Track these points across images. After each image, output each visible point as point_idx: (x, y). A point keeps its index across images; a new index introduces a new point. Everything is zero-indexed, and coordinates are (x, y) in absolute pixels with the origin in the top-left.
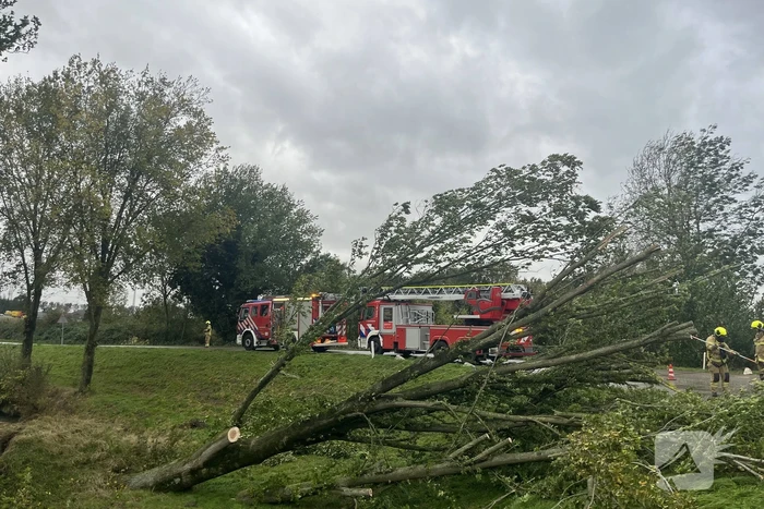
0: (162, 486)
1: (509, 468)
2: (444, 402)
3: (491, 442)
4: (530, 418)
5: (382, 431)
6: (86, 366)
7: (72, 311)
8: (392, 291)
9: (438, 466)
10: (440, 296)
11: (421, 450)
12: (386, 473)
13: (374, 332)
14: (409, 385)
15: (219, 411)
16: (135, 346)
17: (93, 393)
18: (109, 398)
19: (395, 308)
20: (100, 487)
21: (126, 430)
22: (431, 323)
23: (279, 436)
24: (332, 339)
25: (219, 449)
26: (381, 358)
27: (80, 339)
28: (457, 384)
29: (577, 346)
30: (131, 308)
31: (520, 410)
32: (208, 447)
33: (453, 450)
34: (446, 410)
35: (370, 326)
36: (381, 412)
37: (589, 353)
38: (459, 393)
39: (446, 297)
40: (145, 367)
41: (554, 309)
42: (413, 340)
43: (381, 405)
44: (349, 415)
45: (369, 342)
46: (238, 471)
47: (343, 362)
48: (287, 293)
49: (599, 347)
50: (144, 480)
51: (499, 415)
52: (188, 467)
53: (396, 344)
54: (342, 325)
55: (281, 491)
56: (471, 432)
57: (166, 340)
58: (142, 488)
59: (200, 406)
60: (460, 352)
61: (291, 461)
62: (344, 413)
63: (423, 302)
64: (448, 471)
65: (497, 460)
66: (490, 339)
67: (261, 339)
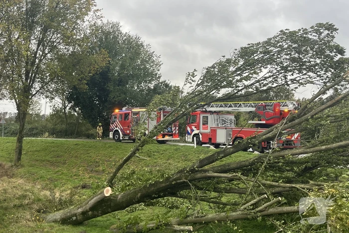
0: (65, 221)
1: (279, 216)
2: (239, 174)
3: (268, 200)
4: (294, 185)
5: (199, 192)
6: (17, 150)
7: (7, 117)
8: (208, 105)
9: (234, 213)
10: (239, 108)
11: (225, 205)
12: (202, 217)
13: (196, 132)
14: (217, 164)
15: (99, 179)
16: (46, 139)
17: (22, 166)
18: (33, 170)
19: (210, 117)
20: (29, 221)
21: (43, 189)
22: (233, 126)
23: (136, 193)
24: (170, 135)
25: (99, 200)
26: (200, 148)
27: (13, 134)
28: (247, 163)
29: (327, 140)
30: (43, 115)
31: (289, 181)
32: (92, 199)
33: (244, 204)
34: (240, 179)
35: (193, 127)
36: (199, 180)
37: (334, 145)
38: (249, 169)
39: (243, 109)
40: (53, 151)
41: (312, 117)
42: (222, 137)
43: (199, 175)
44: (178, 181)
45: (193, 138)
46: (111, 214)
47: (176, 150)
48: (142, 105)
49: (341, 141)
50: (55, 217)
51: (274, 183)
52: (80, 210)
53: (210, 139)
54: (175, 126)
55: (137, 226)
56: (255, 193)
57: (66, 135)
58: (53, 222)
59: (87, 176)
60: (250, 143)
61: (143, 209)
62: (175, 180)
63: (229, 113)
64: (240, 216)
65: (271, 210)
66: (269, 135)
67: (124, 135)
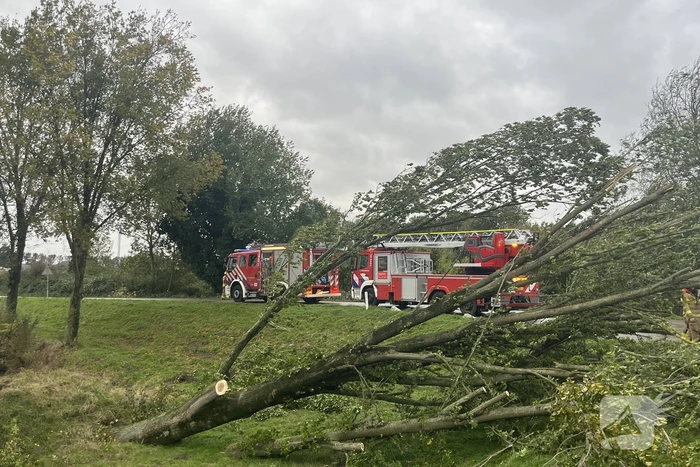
0: (151, 439)
1: (507, 422)
2: (439, 354)
3: (487, 396)
4: (529, 371)
5: (375, 385)
6: (72, 319)
7: (56, 262)
8: (387, 238)
9: (432, 420)
10: (438, 243)
11: (417, 404)
12: (379, 427)
13: (368, 282)
14: (403, 336)
15: (208, 364)
16: (121, 299)
17: (80, 346)
18: (97, 352)
19: (390, 257)
20: (89, 439)
21: (114, 384)
22: (429, 272)
23: (268, 388)
24: (325, 289)
25: (207, 402)
26: (376, 309)
27: (65, 292)
28: (452, 335)
29: (582, 294)
30: (116, 259)
31: (521, 362)
32: (195, 400)
33: (450, 403)
34: (440, 362)
35: (363, 275)
36: (373, 364)
37: (594, 303)
38: (455, 345)
39: (444, 244)
40: (132, 319)
41: (556, 256)
42: (410, 290)
43: (373, 357)
44: (339, 368)
45: (363, 293)
46: (227, 425)
47: (336, 313)
48: (280, 241)
49: (605, 295)
50: (133, 433)
51: (497, 368)
52: (176, 420)
53: (392, 294)
54: (334, 274)
55: (270, 444)
56: (466, 385)
57: (153, 292)
58: (130, 441)
59: (188, 360)
60: (455, 302)
61: (280, 416)
62: (333, 365)
63: (422, 250)
64: (442, 425)
65: (494, 413)
66: (487, 288)
67: (250, 289)
